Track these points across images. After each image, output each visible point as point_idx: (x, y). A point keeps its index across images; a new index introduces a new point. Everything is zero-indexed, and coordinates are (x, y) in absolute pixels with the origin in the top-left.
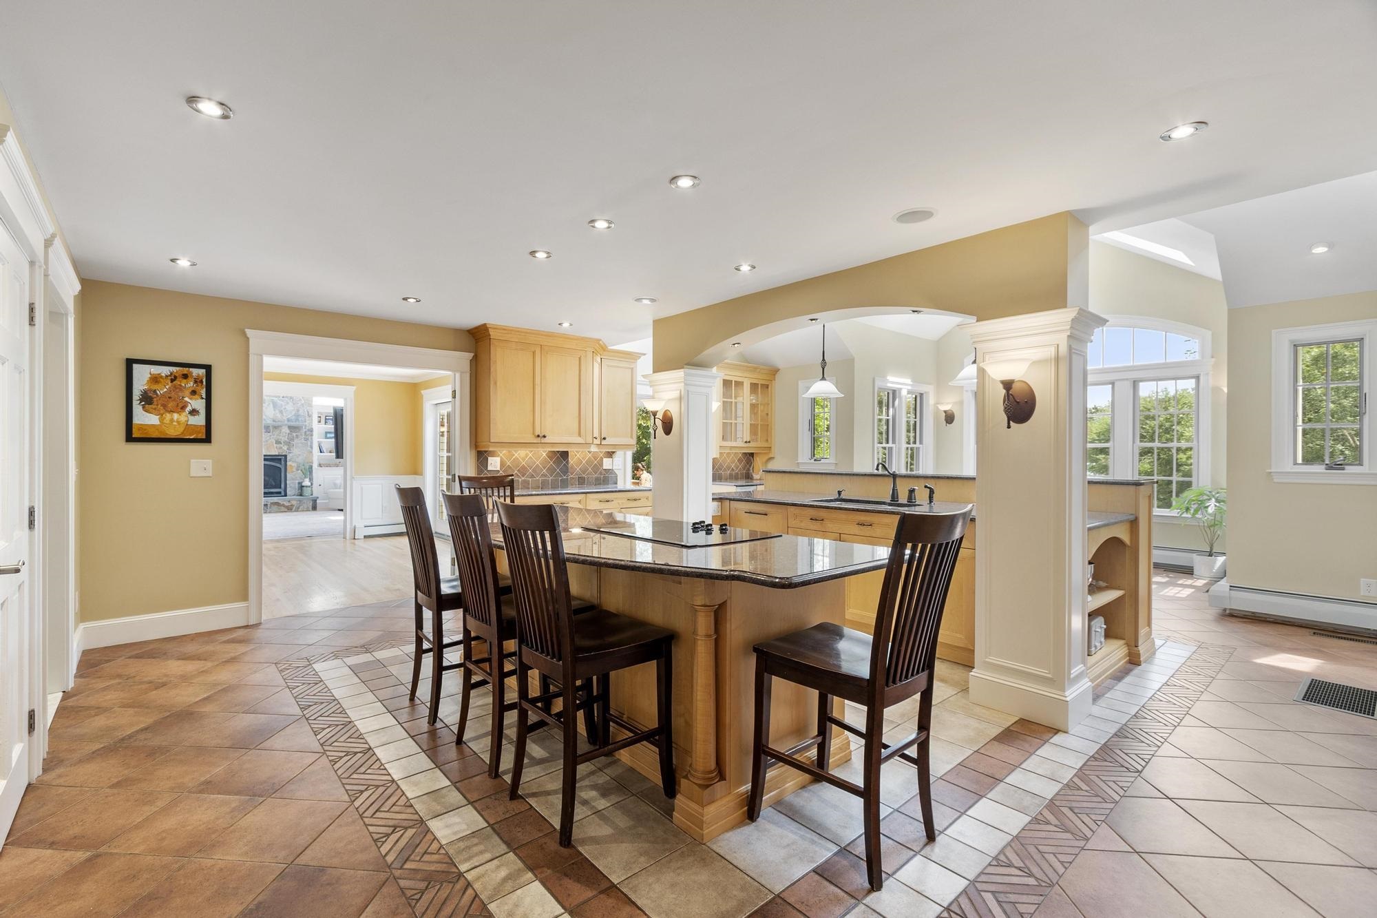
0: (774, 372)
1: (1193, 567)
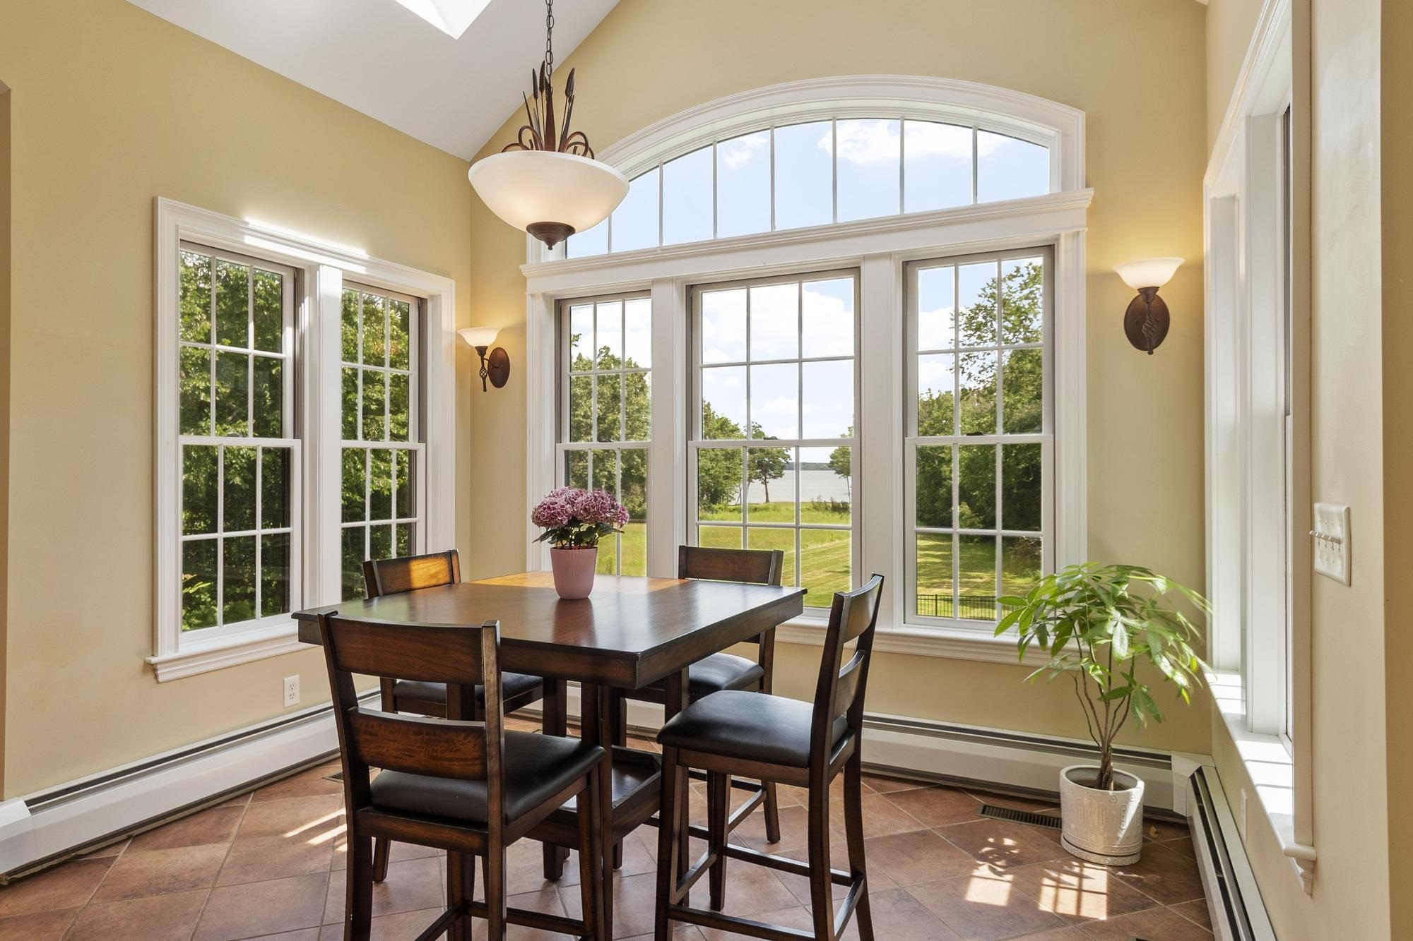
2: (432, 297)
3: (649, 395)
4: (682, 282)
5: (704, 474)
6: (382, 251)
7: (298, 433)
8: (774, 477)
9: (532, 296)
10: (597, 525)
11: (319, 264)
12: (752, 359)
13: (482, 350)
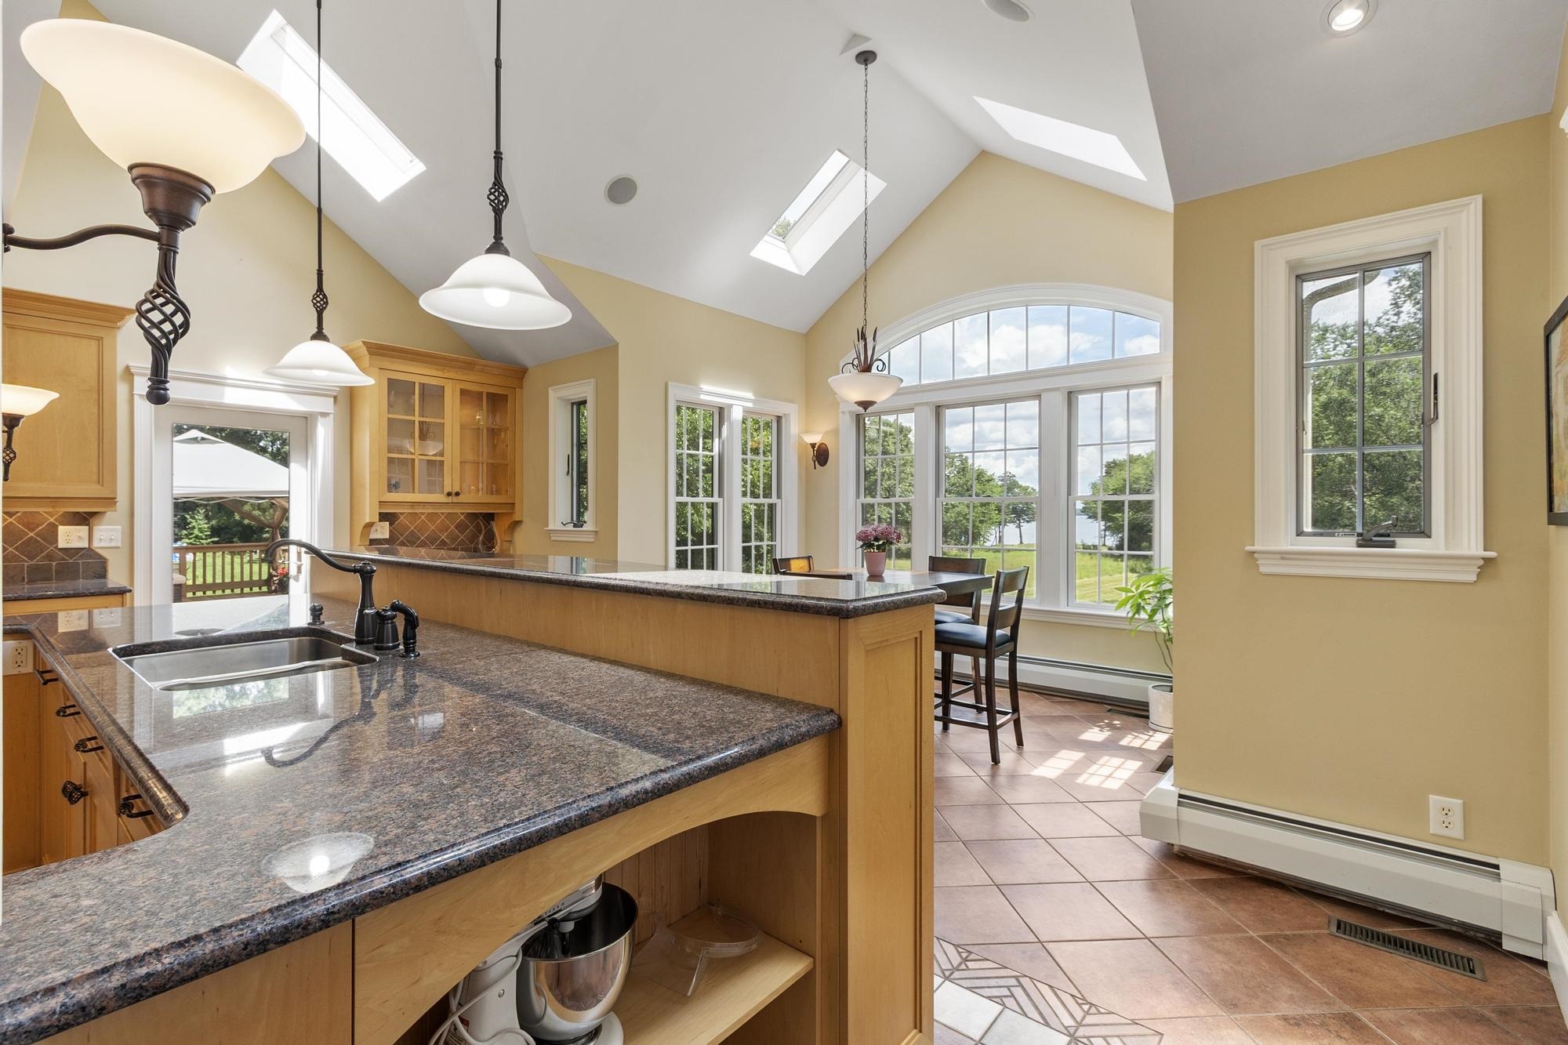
0: (518, 373)
1: (1148, 703)
2: (785, 415)
3: (913, 452)
4: (933, 404)
5: (961, 519)
6: (761, 393)
7: (721, 495)
8: (1028, 522)
9: (843, 413)
10: (887, 541)
11: (732, 405)
12: (975, 450)
13: (813, 446)
